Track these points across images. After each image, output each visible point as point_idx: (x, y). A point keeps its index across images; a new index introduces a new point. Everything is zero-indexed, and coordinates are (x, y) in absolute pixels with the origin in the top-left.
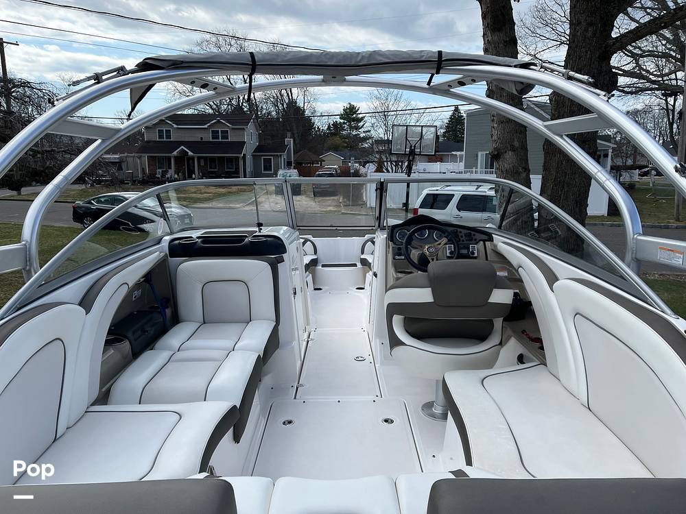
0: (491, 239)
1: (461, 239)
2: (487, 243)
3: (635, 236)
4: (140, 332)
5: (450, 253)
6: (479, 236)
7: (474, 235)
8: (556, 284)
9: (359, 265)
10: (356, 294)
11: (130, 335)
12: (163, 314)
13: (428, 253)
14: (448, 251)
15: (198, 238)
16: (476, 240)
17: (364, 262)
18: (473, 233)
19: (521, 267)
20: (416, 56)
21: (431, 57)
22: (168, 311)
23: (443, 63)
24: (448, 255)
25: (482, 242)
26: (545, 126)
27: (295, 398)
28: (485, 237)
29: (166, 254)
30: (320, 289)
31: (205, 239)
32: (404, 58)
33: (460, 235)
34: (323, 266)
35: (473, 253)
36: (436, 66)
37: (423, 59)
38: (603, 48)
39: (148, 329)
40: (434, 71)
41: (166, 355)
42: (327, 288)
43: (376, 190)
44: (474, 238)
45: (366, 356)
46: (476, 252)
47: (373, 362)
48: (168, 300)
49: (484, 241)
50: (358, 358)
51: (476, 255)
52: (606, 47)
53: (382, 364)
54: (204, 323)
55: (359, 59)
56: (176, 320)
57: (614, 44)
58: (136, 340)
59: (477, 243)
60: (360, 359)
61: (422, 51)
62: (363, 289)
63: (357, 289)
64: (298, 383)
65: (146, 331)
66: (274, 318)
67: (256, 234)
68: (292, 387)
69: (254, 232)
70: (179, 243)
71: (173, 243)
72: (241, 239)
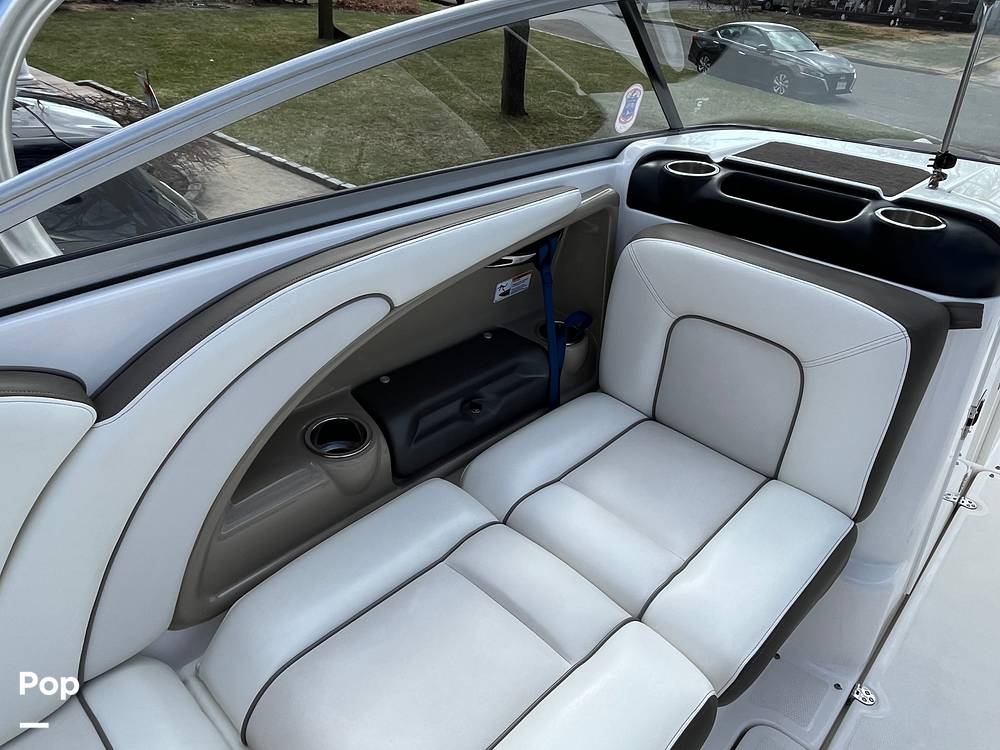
4: (452, 408)
12: (556, 360)
15: (726, 164)
22: (573, 353)
29: (617, 196)
31: (742, 175)
41: (463, 519)
54: (653, 418)
56: (590, 380)
58: (420, 436)
64: (861, 680)
65: (479, 407)
66: (854, 506)
67: (919, 192)
68: (837, 686)
69: (913, 176)
70: (663, 172)
71: (651, 164)
72: (852, 200)
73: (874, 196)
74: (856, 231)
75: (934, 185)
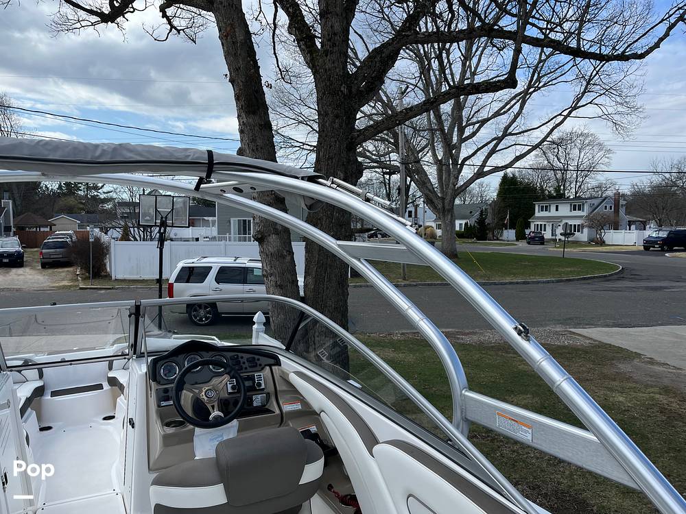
0: (278, 363)
1: (244, 366)
2: (273, 367)
3: (463, 392)
5: (233, 388)
6: (264, 360)
7: (258, 360)
8: (376, 448)
9: (106, 386)
10: (103, 427)
13: (206, 398)
14: (229, 386)
16: (260, 365)
17: (113, 382)
18: (257, 357)
19: (323, 411)
20: (180, 157)
21: (197, 158)
23: (215, 166)
24: (230, 390)
25: (268, 368)
26: (339, 246)
28: (272, 361)
30: (50, 428)
32: (161, 156)
33: (242, 361)
34: (54, 394)
35: (259, 385)
36: (207, 169)
37: (189, 160)
38: (349, 140)
40: (204, 175)
42: (61, 423)
43: (130, 316)
44: (258, 362)
46: (262, 382)
49: (270, 366)
51: (263, 386)
52: (352, 139)
55: (98, 153)
57: (358, 136)
59: (262, 369)
61: (186, 150)
62: (113, 417)
63: (105, 419)
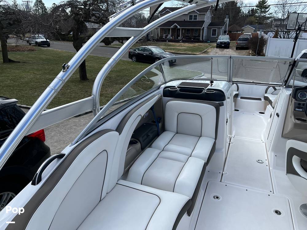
4: (146, 136)
9: (263, 100)
11: (141, 139)
12: (157, 126)
15: (178, 87)
17: (266, 98)
22: (160, 125)
27: (221, 181)
29: (162, 95)
30: (238, 111)
31: (182, 89)
39: (149, 134)
41: (157, 152)
42: (242, 110)
43: (289, 66)
45: (264, 161)
47: (268, 165)
48: (160, 119)
50: (259, 160)
53: (274, 168)
54: (177, 133)
56: (164, 129)
58: (143, 141)
60: (260, 161)
63: (260, 113)
64: (223, 171)
65: (149, 136)
66: (214, 137)
67: (209, 87)
68: (220, 173)
69: (208, 85)
70: (169, 90)
71: (165, 89)
72: (201, 90)
73: (204, 89)
74: (203, 94)
75: (211, 86)
